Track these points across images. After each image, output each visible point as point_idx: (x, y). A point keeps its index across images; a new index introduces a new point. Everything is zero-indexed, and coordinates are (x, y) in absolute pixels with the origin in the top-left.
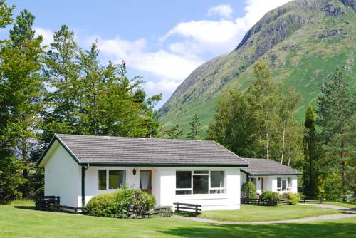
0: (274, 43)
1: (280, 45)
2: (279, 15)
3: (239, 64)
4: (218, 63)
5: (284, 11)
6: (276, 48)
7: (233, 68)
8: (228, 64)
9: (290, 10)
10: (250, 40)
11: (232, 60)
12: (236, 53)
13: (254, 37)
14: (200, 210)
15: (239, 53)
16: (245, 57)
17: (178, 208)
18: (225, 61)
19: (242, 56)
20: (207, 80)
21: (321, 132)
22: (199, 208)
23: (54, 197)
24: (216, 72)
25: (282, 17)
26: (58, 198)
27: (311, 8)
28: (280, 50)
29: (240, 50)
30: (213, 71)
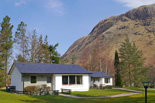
0: (103, 31)
1: (105, 32)
2: (105, 22)
3: (91, 39)
4: (84, 39)
5: (107, 20)
6: (104, 33)
7: (89, 40)
8: (87, 39)
9: (108, 20)
10: (94, 31)
11: (89, 38)
12: (90, 35)
13: (96, 29)
14: (71, 92)
15: (91, 35)
16: (93, 37)
17: (62, 91)
18: (86, 38)
19: (92, 36)
20: (80, 44)
21: (121, 61)
22: (71, 91)
23: (13, 86)
24: (83, 42)
25: (106, 22)
26: (15, 87)
27: (116, 19)
28: (105, 34)
29: (91, 34)
30: (82, 41)
